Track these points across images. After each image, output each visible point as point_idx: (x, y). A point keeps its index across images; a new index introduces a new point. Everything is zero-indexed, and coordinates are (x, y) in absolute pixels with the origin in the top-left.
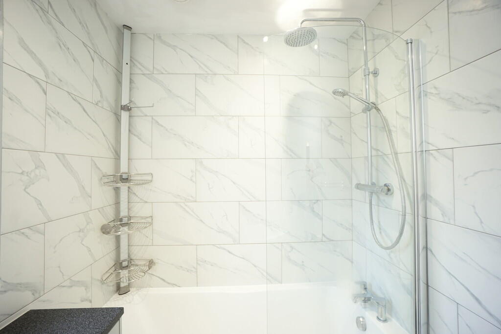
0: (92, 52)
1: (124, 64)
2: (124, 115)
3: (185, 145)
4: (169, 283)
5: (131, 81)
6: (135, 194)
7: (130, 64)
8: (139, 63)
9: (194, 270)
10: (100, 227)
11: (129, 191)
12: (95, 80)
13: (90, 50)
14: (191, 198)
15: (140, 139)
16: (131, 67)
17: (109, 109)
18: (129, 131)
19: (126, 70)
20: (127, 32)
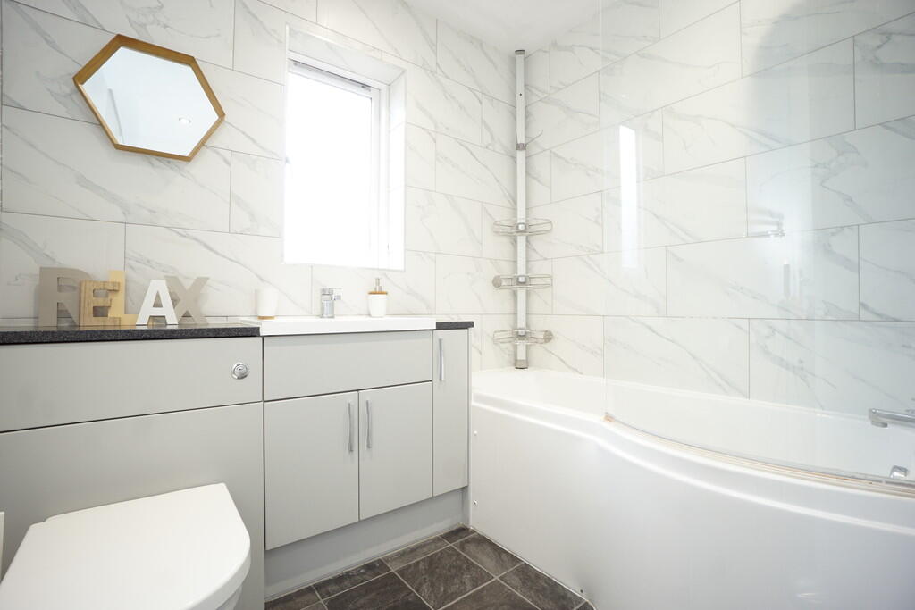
0: (479, 94)
1: (518, 95)
2: (521, 155)
3: (588, 175)
4: (569, 367)
5: (527, 115)
6: (534, 250)
7: (525, 93)
8: (536, 89)
9: (599, 352)
10: (492, 280)
11: (527, 246)
12: (483, 122)
13: (477, 93)
14: (596, 249)
15: (539, 181)
16: (525, 97)
17: (503, 152)
18: (526, 172)
19: (520, 102)
20: (520, 58)
